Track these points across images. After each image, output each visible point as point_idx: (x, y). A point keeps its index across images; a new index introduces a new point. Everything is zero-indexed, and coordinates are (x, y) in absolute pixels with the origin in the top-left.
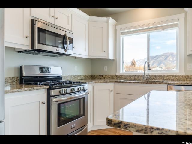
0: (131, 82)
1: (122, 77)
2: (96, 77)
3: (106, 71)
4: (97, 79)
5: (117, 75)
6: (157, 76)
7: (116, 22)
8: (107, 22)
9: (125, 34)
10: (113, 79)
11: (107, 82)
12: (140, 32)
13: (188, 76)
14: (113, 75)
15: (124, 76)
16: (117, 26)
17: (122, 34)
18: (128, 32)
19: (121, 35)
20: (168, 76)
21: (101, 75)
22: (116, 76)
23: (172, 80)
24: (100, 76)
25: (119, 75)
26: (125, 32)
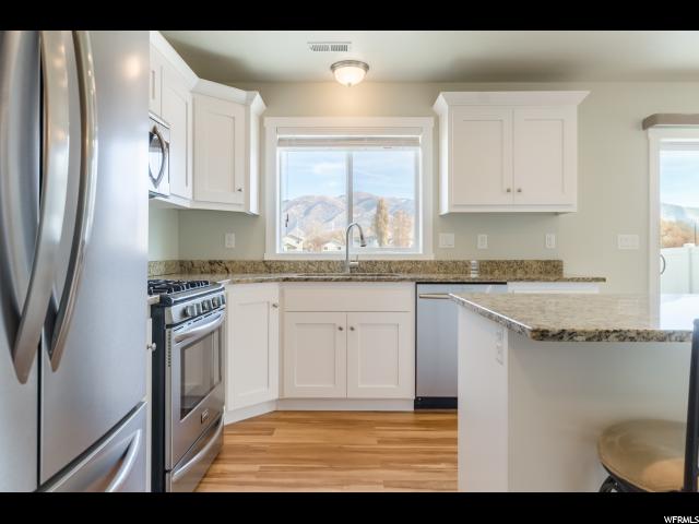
0: (330, 280)
1: (283, 267)
2: (196, 265)
3: (231, 247)
4: (202, 273)
5: (266, 259)
6: (376, 262)
7: (265, 107)
8: (247, 104)
9: (290, 145)
10: (255, 271)
11: (262, 281)
12: (333, 145)
13: (441, 263)
14: (254, 259)
15: (289, 262)
16: (266, 119)
17: (281, 142)
18: (297, 140)
19: (279, 145)
20: (400, 262)
21: (215, 262)
22: (264, 262)
23: (409, 272)
24: (211, 263)
25: (273, 262)
26: (290, 140)
